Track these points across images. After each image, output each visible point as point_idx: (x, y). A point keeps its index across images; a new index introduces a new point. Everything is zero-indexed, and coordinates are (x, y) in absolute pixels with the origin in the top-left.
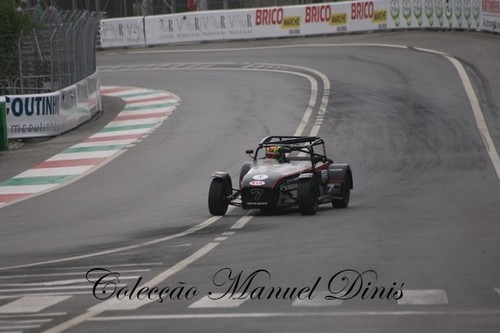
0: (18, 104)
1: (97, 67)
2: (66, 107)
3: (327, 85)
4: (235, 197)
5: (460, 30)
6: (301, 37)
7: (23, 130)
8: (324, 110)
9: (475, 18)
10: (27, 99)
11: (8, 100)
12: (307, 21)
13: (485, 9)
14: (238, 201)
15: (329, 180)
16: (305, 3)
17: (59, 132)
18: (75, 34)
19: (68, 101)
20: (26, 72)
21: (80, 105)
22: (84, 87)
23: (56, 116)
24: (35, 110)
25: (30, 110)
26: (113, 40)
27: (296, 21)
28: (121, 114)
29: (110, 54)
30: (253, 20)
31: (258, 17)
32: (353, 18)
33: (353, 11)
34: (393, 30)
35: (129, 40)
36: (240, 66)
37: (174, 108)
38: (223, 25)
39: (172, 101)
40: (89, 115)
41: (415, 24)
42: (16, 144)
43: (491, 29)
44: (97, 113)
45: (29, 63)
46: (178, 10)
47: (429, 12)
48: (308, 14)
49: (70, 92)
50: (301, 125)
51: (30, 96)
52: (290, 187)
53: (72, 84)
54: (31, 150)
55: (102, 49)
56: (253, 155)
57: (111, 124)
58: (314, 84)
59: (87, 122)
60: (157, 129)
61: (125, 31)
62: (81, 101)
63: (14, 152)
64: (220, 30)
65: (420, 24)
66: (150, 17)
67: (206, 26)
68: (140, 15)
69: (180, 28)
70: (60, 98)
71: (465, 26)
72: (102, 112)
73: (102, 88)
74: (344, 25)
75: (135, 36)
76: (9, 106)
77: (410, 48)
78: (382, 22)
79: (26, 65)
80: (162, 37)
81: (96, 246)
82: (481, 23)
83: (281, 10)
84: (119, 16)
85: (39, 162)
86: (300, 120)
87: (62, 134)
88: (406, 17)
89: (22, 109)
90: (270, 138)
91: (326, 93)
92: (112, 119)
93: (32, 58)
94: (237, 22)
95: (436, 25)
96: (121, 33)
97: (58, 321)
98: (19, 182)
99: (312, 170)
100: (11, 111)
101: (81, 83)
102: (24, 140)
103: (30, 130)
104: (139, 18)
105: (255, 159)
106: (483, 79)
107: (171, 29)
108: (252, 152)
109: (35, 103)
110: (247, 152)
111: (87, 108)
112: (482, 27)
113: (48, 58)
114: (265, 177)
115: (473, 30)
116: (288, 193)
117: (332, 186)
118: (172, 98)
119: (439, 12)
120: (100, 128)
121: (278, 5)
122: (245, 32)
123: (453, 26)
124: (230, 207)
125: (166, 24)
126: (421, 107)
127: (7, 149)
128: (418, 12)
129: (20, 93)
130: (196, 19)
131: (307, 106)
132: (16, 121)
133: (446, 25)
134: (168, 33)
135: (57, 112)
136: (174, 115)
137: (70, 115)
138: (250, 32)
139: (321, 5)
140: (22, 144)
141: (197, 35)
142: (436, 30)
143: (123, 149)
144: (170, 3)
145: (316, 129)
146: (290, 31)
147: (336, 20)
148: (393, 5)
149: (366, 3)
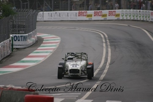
0: (15, 37)
1: (36, 27)
2: (29, 39)
3: (106, 36)
5: (143, 21)
6: (92, 20)
8: (109, 43)
9: (149, 17)
10: (18, 36)
12: (95, 16)
13: (152, 15)
17: (28, 46)
19: (30, 36)
22: (34, 33)
24: (21, 39)
25: (19, 39)
27: (91, 16)
28: (44, 42)
30: (77, 15)
31: (79, 14)
32: (109, 15)
33: (109, 13)
34: (122, 20)
36: (76, 29)
37: (60, 41)
38: (68, 16)
40: (35, 41)
41: (129, 18)
46: (54, 10)
47: (133, 15)
48: (95, 14)
53: (31, 32)
57: (42, 45)
60: (58, 47)
62: (33, 37)
64: (67, 17)
65: (130, 18)
66: (45, 12)
67: (62, 16)
69: (54, 16)
70: (28, 36)
71: (145, 19)
74: (106, 17)
75: (40, 18)
77: (129, 26)
78: (118, 17)
80: (49, 19)
82: (150, 19)
83: (87, 12)
85: (26, 56)
88: (126, 16)
89: (17, 39)
91: (107, 38)
92: (42, 43)
94: (72, 15)
95: (136, 19)
98: (24, 62)
101: (33, 31)
109: (21, 37)
112: (150, 20)
115: (148, 21)
118: (57, 37)
119: (137, 15)
121: (85, 10)
122: (75, 18)
123: (141, 20)
125: (50, 14)
128: (130, 15)
129: (16, 34)
130: (60, 13)
131: (103, 42)
132: (15, 43)
133: (139, 19)
134: (50, 17)
135: (27, 40)
136: (61, 43)
137: (30, 41)
138: (76, 18)
139: (99, 11)
140: (16, 50)
141: (60, 18)
142: (135, 20)
143: (51, 53)
144: (52, 8)
145: (109, 50)
146: (89, 19)
147: (103, 16)
148: (122, 12)
149: (113, 11)
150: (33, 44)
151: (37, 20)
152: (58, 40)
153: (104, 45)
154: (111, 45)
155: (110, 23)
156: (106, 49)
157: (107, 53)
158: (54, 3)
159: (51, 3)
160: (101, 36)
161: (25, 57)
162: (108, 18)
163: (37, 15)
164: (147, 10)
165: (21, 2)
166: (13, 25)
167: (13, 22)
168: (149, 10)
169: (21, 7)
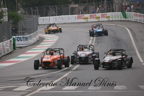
0: (18, 38)
1: (38, 29)
4: (101, 65)
6: (89, 22)
7: (20, 45)
9: (132, 18)
10: (21, 37)
11: (16, 37)
12: (90, 18)
13: (134, 16)
14: (102, 66)
15: (126, 61)
16: (90, 14)
18: (33, 21)
19: (31, 37)
20: (20, 30)
21: (34, 39)
22: (35, 34)
23: (28, 41)
24: (23, 40)
26: (42, 23)
27: (87, 18)
28: (44, 41)
29: (41, 26)
30: (77, 18)
31: (78, 17)
32: (102, 18)
33: (102, 16)
34: (112, 21)
35: (46, 22)
36: (74, 29)
37: (57, 39)
38: (69, 19)
39: (57, 38)
40: (36, 41)
41: (117, 19)
42: (18, 48)
43: (136, 21)
44: (38, 41)
45: (21, 28)
46: (58, 15)
48: (90, 17)
49: (31, 35)
51: (22, 36)
52: (116, 62)
53: (32, 33)
56: (106, 54)
57: (41, 43)
60: (53, 45)
61: (45, 20)
62: (34, 38)
63: (18, 50)
67: (65, 19)
68: (49, 16)
69: (58, 20)
70: (29, 37)
71: (129, 20)
72: (39, 40)
73: (39, 34)
74: (99, 19)
75: (47, 22)
76: (16, 39)
77: (116, 25)
78: (109, 19)
79: (20, 29)
81: (38, 74)
84: (43, 17)
85: (24, 53)
88: (115, 18)
89: (20, 39)
90: (111, 50)
92: (42, 42)
93: (22, 27)
94: (73, 18)
96: (44, 21)
97: (30, 92)
99: (122, 58)
100: (17, 40)
101: (34, 33)
102: (20, 47)
103: (21, 45)
104: (48, 17)
105: (107, 55)
107: (56, 20)
108: (106, 53)
109: (23, 38)
110: (105, 53)
111: (36, 39)
112: (134, 20)
113: (25, 27)
114: (109, 60)
115: (132, 21)
116: (115, 64)
117: (127, 62)
120: (39, 44)
121: (83, 14)
124: (100, 67)
125: (55, 19)
126: (119, 40)
127: (16, 49)
128: (118, 16)
129: (19, 35)
130: (63, 18)
131: (90, 39)
132: (17, 42)
134: (55, 21)
136: (57, 41)
137: (31, 41)
138: (76, 21)
139: (94, 14)
141: (63, 21)
142: (122, 21)
143: (45, 50)
144: (57, 13)
146: (86, 21)
147: (97, 18)
148: (112, 14)
149: (105, 14)
154: (95, 42)
158: (58, 9)
159: (55, 9)
164: (131, 12)
165: (32, 9)
168: (132, 12)
169: (32, 13)
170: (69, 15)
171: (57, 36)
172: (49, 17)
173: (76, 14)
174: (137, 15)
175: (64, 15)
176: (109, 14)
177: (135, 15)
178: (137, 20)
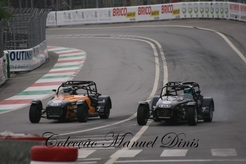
0: (13, 54)
2: (36, 56)
3: (160, 46)
5: (218, 19)
6: (136, 22)
7: (16, 68)
8: (164, 58)
9: (226, 13)
10: (17, 52)
12: (139, 14)
13: (231, 8)
17: (33, 69)
21: (41, 55)
22: (43, 46)
23: (31, 61)
24: (21, 58)
25: (19, 58)
27: (134, 14)
28: (59, 60)
30: (112, 14)
31: (114, 12)
32: (162, 13)
33: (163, 9)
34: (183, 19)
35: (49, 23)
36: (109, 37)
37: (85, 57)
38: (96, 16)
40: (44, 60)
41: (194, 16)
42: (12, 75)
43: (234, 18)
44: (47, 59)
46: (73, 8)
47: (202, 10)
48: (139, 11)
49: (37, 49)
50: (157, 65)
51: (19, 51)
53: (37, 44)
54: (21, 78)
55: (47, 27)
57: (56, 65)
58: (152, 45)
59: (44, 63)
60: (82, 67)
62: (41, 53)
64: (95, 18)
65: (197, 16)
66: (59, 12)
67: (87, 16)
68: (54, 10)
69: (74, 17)
70: (33, 51)
71: (220, 17)
72: (49, 59)
73: (48, 47)
74: (158, 16)
75: (52, 21)
77: (195, 28)
78: (177, 15)
80: (65, 22)
82: (229, 16)
83: (126, 8)
85: (32, 84)
86: (155, 63)
87: (34, 70)
88: (190, 12)
89: (16, 57)
91: (161, 50)
94: (103, 14)
95: (205, 16)
98: (28, 93)
100: (10, 58)
101: (41, 44)
103: (19, 67)
104: (53, 13)
106: (239, 43)
107: (70, 18)
109: (21, 54)
111: (44, 57)
112: (229, 17)
115: (225, 19)
119: (207, 10)
120: (52, 66)
121: (124, 6)
122: (107, 20)
123: (214, 17)
125: (67, 15)
128: (196, 10)
129: (14, 49)
130: (83, 13)
131: (154, 56)
132: (12, 63)
133: (211, 16)
134: (68, 20)
135: (32, 59)
136: (87, 60)
137: (37, 60)
138: (110, 19)
139: (146, 6)
140: (15, 75)
141: (83, 21)
142: (205, 19)
143: (71, 77)
144: (70, 4)
145: (165, 68)
146: (131, 19)
147: (154, 13)
148: (183, 6)
149: (169, 6)
150: (42, 65)
151: (47, 25)
152: (82, 55)
153: (157, 60)
154: (167, 61)
155: (164, 25)
156: (160, 67)
157: (162, 73)
160: (151, 46)
161: (30, 86)
162: (162, 16)
163: (46, 16)
166: (9, 34)
167: (8, 30)
169: (20, 5)
170: (95, 7)
171: (81, 51)
172: (55, 12)
173: (109, 7)
174: (236, 7)
175: (86, 8)
176: (177, 5)
177: (233, 7)
178: (236, 17)
